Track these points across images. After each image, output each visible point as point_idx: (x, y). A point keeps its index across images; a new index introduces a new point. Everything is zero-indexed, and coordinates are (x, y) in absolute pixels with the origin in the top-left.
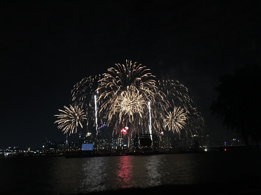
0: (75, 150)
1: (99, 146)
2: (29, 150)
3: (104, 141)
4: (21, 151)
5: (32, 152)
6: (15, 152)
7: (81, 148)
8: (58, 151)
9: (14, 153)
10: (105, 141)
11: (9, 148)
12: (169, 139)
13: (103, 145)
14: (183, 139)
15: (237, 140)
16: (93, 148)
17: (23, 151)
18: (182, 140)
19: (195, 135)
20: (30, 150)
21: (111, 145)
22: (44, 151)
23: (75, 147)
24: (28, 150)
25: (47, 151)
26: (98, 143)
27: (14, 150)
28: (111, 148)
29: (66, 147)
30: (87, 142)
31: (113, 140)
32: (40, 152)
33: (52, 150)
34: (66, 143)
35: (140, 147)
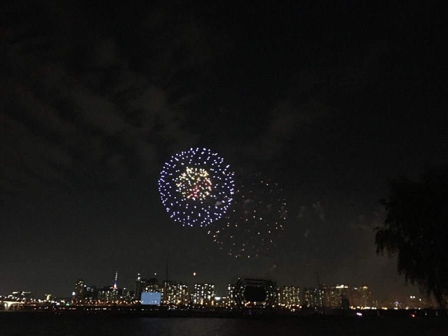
0: (129, 303)
1: (172, 296)
2: (48, 299)
3: (181, 288)
4: (33, 300)
6: (24, 301)
7: (139, 299)
8: (98, 302)
9: (22, 302)
10: (183, 288)
11: (14, 293)
12: (296, 291)
13: (178, 296)
14: (321, 292)
15: (417, 299)
16: (162, 300)
17: (37, 300)
18: (320, 294)
19: (342, 286)
20: (51, 299)
21: (193, 296)
22: (75, 302)
23: (128, 297)
24: (46, 299)
25: (79, 302)
26: (171, 292)
27: (22, 297)
28: (192, 303)
29: (114, 296)
30: (151, 288)
31: (197, 287)
32: (66, 303)
33: (89, 300)
34: (112, 289)
35: (245, 303)
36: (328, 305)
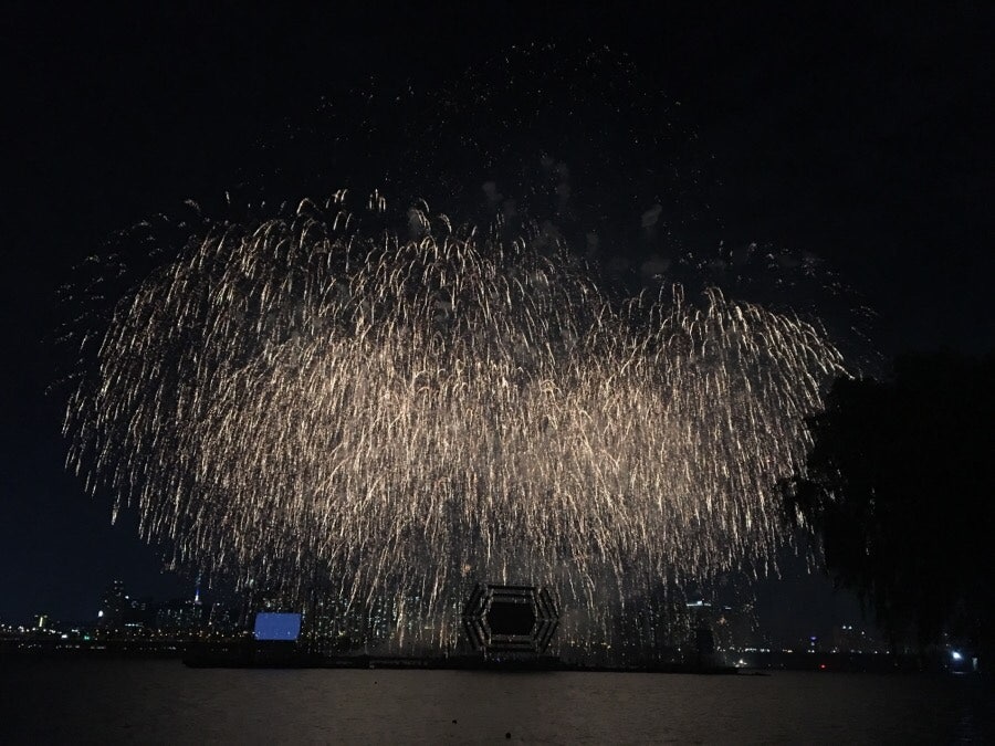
0: (228, 635)
1: (325, 622)
2: (41, 625)
3: (346, 605)
4: (6, 627)
5: (53, 632)
7: (251, 627)
8: (156, 633)
13: (340, 621)
15: (857, 631)
16: (301, 631)
17: (15, 628)
20: (47, 625)
21: (372, 623)
22: (103, 632)
23: (226, 622)
24: (37, 625)
25: (112, 632)
28: (370, 637)
29: (194, 620)
30: (278, 604)
32: (83, 634)
33: (135, 629)
34: (191, 606)
35: (487, 638)
36: (667, 643)
